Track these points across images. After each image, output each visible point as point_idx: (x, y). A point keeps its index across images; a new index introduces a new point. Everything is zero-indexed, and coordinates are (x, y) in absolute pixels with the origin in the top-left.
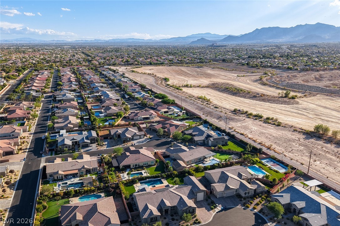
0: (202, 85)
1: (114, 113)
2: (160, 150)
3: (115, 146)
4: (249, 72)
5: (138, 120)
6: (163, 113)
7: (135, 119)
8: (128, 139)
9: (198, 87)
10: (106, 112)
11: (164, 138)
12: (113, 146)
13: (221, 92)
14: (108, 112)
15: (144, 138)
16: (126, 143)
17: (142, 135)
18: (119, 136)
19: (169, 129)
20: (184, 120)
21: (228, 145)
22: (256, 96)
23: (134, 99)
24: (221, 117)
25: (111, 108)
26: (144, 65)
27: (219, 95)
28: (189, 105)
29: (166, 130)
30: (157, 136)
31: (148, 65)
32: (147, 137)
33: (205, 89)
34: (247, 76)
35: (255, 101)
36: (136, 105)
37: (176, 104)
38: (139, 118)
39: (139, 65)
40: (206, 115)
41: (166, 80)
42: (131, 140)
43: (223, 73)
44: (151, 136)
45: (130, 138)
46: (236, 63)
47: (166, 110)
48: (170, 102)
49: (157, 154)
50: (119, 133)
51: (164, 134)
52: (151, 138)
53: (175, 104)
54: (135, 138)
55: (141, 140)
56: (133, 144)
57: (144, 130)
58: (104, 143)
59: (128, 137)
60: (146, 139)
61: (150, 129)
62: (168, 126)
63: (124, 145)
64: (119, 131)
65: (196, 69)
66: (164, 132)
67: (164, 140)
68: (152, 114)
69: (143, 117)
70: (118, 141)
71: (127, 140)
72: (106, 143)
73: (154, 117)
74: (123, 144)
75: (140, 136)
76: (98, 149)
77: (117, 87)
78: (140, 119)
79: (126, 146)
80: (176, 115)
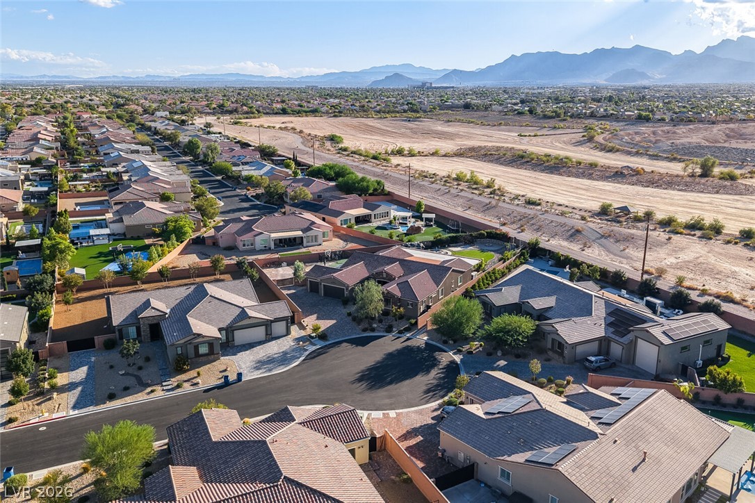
0: (442, 152)
1: (154, 225)
2: (392, 414)
3: (127, 391)
4: (545, 127)
5: (253, 252)
6: (353, 221)
7: (241, 247)
8: (203, 350)
9: (433, 154)
10: (121, 220)
11: (389, 330)
12: (112, 397)
13: (506, 165)
14: (129, 220)
15: (288, 333)
16: (193, 373)
17: (277, 320)
18: (155, 330)
19: (405, 286)
20: (444, 247)
21: (729, 358)
22: (622, 173)
23: (239, 183)
24: (578, 231)
25: (143, 205)
26: (267, 113)
27: (504, 172)
28: (434, 198)
29: (393, 288)
30: (354, 319)
31: (276, 113)
32: (302, 327)
33: (455, 159)
34: (543, 135)
35: (630, 187)
36: (246, 199)
37: (389, 194)
38: (259, 242)
39: (253, 113)
40: (515, 226)
41: (332, 139)
42: (217, 348)
43: (478, 131)
44: (325, 324)
45: (211, 343)
46: (500, 112)
47: (361, 211)
48: (368, 186)
49: (384, 449)
50: (153, 313)
51: (386, 313)
52: (323, 337)
53: (386, 195)
54: (241, 336)
55: (274, 348)
56: (232, 377)
57: (285, 292)
58: (62, 379)
59: (199, 335)
60: (298, 340)
61: (314, 287)
62: (394, 269)
63: (178, 386)
64: (154, 303)
65: (404, 123)
66: (388, 298)
67: (389, 344)
68: (313, 223)
69: (274, 235)
70: (148, 359)
71: (197, 355)
72: (81, 373)
73: (320, 239)
74: (174, 381)
75: (267, 324)
76: (11, 421)
77: (185, 154)
78: (262, 247)
79: (187, 387)
80: (402, 230)
